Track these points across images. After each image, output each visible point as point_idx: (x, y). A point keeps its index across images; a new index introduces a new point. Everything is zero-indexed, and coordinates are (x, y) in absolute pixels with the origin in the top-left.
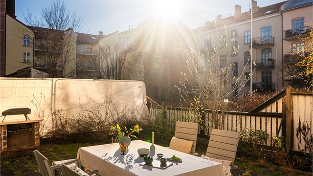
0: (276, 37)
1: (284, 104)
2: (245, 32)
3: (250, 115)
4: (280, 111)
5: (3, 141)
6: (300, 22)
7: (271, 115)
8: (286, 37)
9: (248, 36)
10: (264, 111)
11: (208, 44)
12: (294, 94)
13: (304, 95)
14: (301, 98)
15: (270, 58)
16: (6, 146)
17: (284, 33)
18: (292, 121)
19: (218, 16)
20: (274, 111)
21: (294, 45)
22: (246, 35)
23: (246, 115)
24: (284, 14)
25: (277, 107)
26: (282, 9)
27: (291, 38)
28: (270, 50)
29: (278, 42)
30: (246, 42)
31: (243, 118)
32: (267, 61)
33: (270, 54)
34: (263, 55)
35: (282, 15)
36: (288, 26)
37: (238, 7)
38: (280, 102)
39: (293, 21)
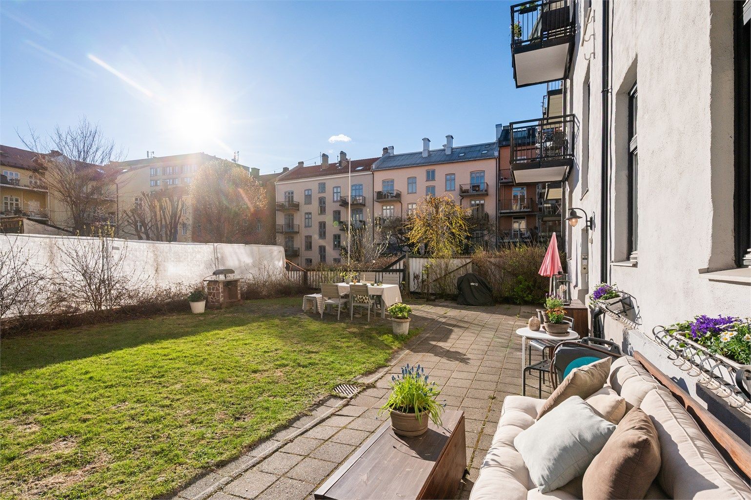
0: (367, 196)
1: (404, 262)
2: (334, 188)
3: (382, 271)
4: (402, 268)
5: (221, 294)
6: (390, 183)
7: (396, 271)
8: (377, 199)
9: (337, 193)
10: (391, 268)
11: (289, 197)
12: (410, 257)
13: (416, 257)
14: (414, 259)
15: (361, 219)
16: (223, 299)
17: (375, 195)
18: (409, 273)
19: (299, 163)
20: (398, 268)
21: (384, 208)
22: (335, 191)
23: (379, 271)
24: (376, 174)
25: (400, 265)
26: (374, 168)
27: (382, 200)
28: (361, 211)
29: (369, 202)
30: (335, 200)
31: (378, 273)
32: (358, 222)
33: (361, 215)
34: (354, 216)
35: (373, 173)
36: (379, 188)
37: (325, 157)
38: (402, 262)
39: (384, 182)
